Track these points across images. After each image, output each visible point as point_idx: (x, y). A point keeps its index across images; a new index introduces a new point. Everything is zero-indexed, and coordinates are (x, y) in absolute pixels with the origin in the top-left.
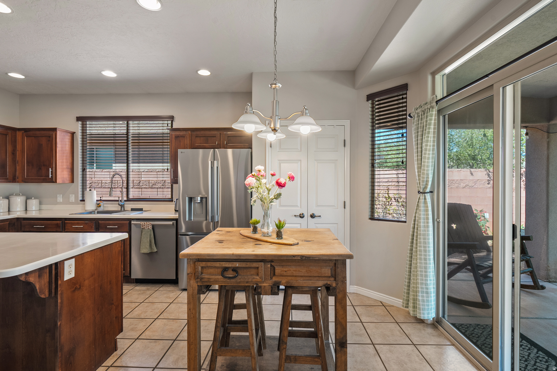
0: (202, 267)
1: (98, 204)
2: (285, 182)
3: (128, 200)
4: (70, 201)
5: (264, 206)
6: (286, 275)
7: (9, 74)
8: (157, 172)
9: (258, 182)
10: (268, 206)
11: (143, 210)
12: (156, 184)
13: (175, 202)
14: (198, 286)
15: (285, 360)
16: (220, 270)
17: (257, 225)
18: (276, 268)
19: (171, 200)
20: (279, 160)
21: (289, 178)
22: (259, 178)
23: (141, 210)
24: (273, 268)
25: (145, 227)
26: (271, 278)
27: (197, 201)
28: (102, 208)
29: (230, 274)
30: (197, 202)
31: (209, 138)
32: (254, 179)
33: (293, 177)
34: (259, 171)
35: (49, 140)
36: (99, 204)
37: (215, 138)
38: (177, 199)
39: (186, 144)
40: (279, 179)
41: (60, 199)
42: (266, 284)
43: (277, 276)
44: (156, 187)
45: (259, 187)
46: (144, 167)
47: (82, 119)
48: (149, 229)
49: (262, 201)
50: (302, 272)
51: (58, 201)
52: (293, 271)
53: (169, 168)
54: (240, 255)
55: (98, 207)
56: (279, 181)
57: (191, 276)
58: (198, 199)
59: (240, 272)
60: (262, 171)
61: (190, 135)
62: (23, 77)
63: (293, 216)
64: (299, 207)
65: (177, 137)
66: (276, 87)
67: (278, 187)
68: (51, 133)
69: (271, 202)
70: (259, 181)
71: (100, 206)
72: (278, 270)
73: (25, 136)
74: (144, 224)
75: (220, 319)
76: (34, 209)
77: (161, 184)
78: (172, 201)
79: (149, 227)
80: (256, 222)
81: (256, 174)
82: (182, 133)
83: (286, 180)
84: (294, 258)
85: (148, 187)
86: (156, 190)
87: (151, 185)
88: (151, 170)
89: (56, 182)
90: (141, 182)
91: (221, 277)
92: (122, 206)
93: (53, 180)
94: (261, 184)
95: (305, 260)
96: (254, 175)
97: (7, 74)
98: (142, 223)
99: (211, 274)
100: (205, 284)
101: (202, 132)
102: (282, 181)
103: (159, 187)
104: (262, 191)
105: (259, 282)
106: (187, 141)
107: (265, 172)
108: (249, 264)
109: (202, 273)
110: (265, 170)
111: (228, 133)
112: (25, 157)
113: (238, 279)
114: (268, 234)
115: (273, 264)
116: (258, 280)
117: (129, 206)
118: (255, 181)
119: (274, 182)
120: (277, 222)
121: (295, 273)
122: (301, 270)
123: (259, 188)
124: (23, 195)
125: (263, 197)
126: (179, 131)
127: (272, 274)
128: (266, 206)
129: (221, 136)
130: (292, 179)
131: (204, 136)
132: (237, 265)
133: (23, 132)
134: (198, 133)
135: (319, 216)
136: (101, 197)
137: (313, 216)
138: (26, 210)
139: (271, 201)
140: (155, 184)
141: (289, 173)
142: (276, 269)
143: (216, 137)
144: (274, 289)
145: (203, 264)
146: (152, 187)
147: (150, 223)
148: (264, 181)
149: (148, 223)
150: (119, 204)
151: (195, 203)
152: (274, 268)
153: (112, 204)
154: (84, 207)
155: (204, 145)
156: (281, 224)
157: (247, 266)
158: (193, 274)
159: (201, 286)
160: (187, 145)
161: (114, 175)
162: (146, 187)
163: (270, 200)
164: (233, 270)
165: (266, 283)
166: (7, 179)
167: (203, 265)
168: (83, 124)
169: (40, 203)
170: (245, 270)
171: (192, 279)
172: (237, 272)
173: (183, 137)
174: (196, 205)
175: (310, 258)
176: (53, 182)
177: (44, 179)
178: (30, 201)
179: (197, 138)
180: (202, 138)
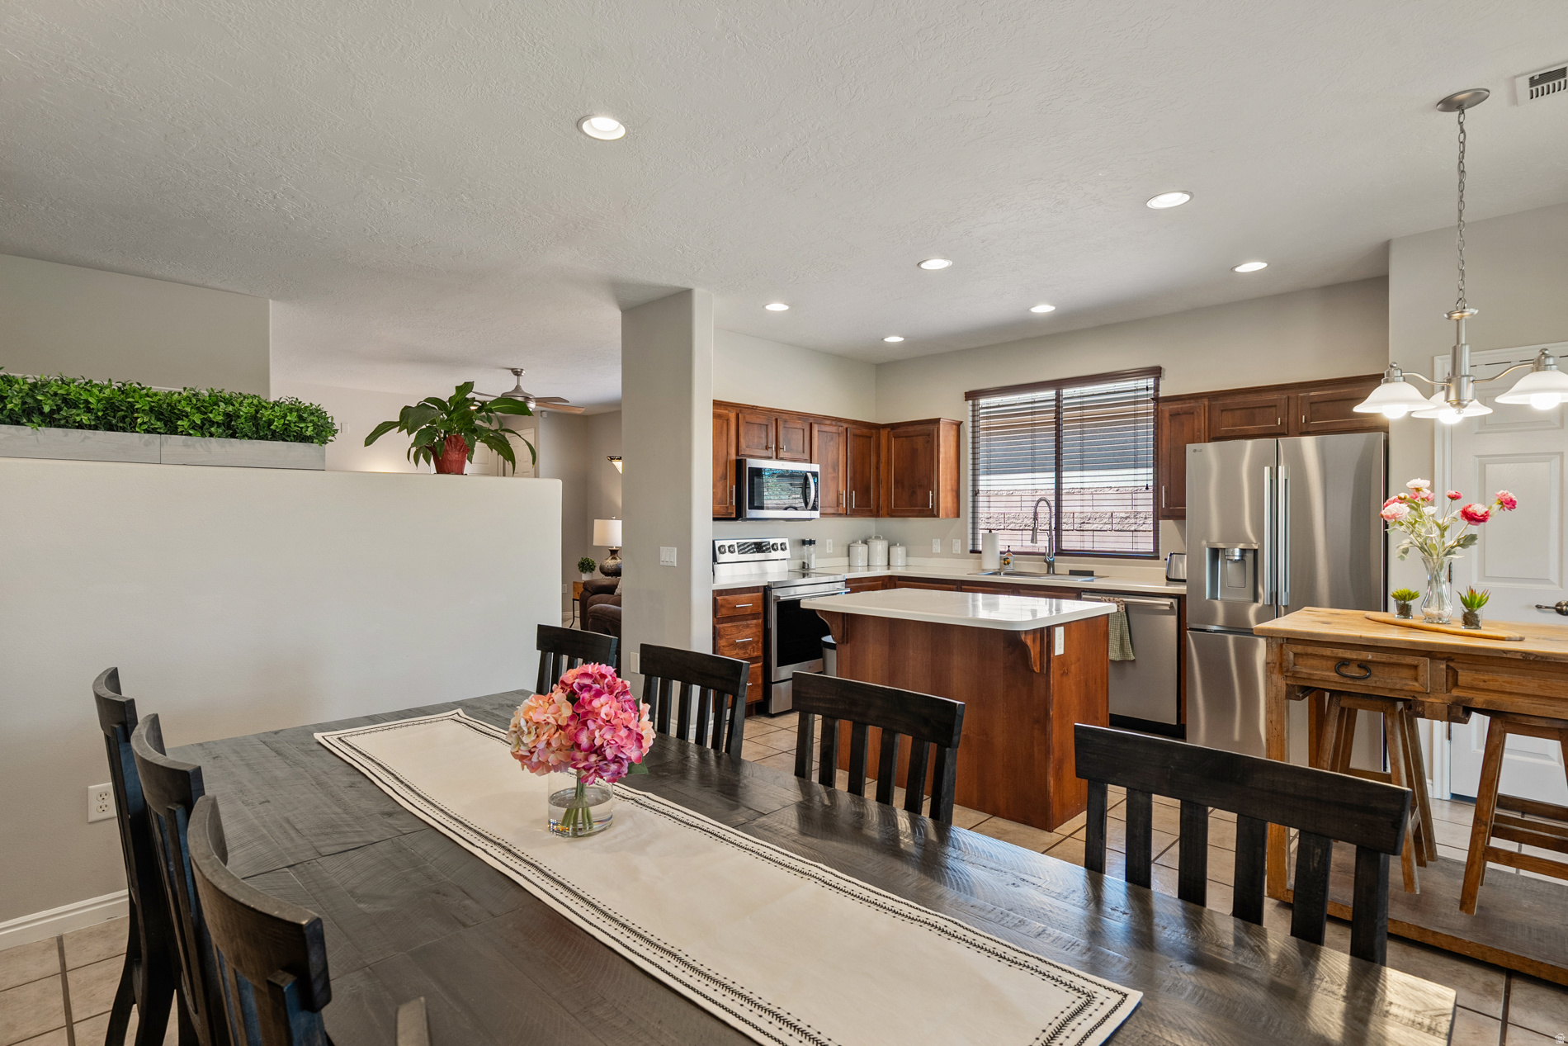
0: (1295, 654)
1: (1005, 560)
2: (1486, 512)
3: (1060, 552)
4: (954, 552)
5: (1431, 560)
6: (1485, 687)
7: (886, 340)
9: (1414, 512)
10: (1440, 561)
11: (1095, 573)
13: (1166, 559)
14: (1287, 684)
15: (1483, 854)
16: (1331, 664)
17: (1411, 603)
18: (1460, 672)
19: (1154, 556)
20: (1478, 456)
21: (1501, 503)
22: (1416, 504)
23: (1090, 574)
24: (1453, 675)
26: (1448, 691)
27: (1231, 558)
29: (1354, 671)
30: (1231, 560)
31: (1257, 411)
32: (1404, 506)
33: (1511, 500)
34: (1418, 490)
35: (928, 442)
36: (1007, 559)
37: (1273, 410)
38: (1171, 555)
39: (1196, 430)
40: (1470, 506)
41: (937, 547)
42: (1438, 700)
43: (1463, 687)
45: (1416, 522)
47: (972, 395)
49: (1422, 549)
50: (1527, 686)
51: (933, 551)
52: (1504, 682)
53: (1151, 483)
54: (1376, 640)
55: (1005, 564)
56: (1470, 509)
57: (1273, 668)
58: (1233, 552)
59: (1373, 669)
60: (1425, 490)
61: (1207, 408)
62: (902, 339)
64: (1552, 583)
65: (1174, 415)
66: (1462, 317)
67: (1466, 522)
68: (930, 427)
69: (1449, 553)
70: (1416, 510)
71: (1008, 563)
72: (1465, 677)
73: (892, 436)
75: (1327, 756)
76: (899, 564)
78: (1157, 558)
80: (1409, 594)
81: (1408, 497)
82: (1187, 405)
83: (1490, 508)
84: (1505, 655)
89: (938, 516)
91: (1336, 674)
92: (1050, 565)
93: (933, 513)
94: (1421, 517)
95: (1533, 660)
96: (1405, 498)
99: (1312, 667)
100: (1301, 684)
101: (1239, 399)
102: (1479, 509)
104: (1423, 530)
105: (1419, 692)
106: (1201, 423)
107: (1433, 491)
108: (1395, 658)
109: (1295, 665)
110: (1432, 488)
111: (1312, 394)
112: (892, 473)
113: (1371, 682)
114: (1440, 619)
115: (1452, 664)
116: (1417, 690)
117: (1063, 565)
118: (1408, 509)
119: (1456, 512)
120: (1465, 594)
121: (1508, 688)
122: (1525, 683)
123: (1417, 525)
124: (884, 539)
125: (1428, 542)
126: (1179, 402)
127: (1450, 683)
128: (1435, 561)
129: (1291, 404)
130: (1509, 506)
131: (1243, 407)
132: (1370, 656)
133: (890, 429)
134: (1229, 401)
136: (1009, 547)
138: (889, 564)
139: (1449, 551)
141: (1502, 491)
142: (1459, 674)
143: (1275, 406)
144: (1454, 710)
145: (1299, 649)
147: (1121, 599)
148: (1428, 510)
149: (1116, 598)
150: (1045, 561)
151: (1225, 560)
152: (1456, 674)
153: (1028, 560)
154: (980, 564)
155: (1244, 429)
156: (1475, 598)
157: (1392, 661)
158: (1278, 664)
159: (1293, 686)
160: (1199, 431)
161: (1038, 502)
163: (1447, 550)
164: (1359, 666)
165: (1436, 698)
166: (872, 511)
167: (1298, 651)
168: (974, 405)
169: (907, 555)
170: (1387, 669)
171: (1275, 672)
172: (1368, 670)
173: (1190, 413)
174: (1229, 565)
175: (1547, 658)
176: (934, 516)
177: (920, 511)
178: (893, 549)
179: (1224, 413)
180: (1238, 413)
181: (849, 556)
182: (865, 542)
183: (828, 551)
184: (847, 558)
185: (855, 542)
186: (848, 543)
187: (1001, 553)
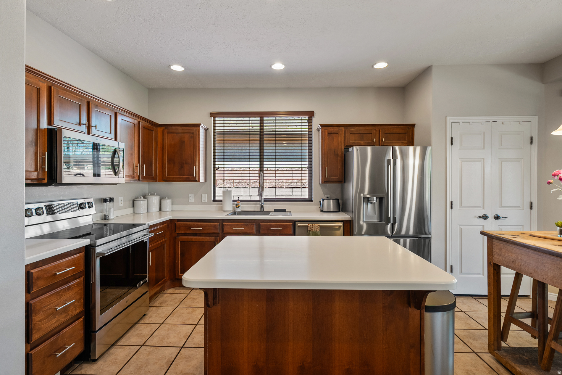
4: (203, 201)
7: (172, 67)
8: (241, 171)
11: (286, 210)
12: (241, 183)
13: (320, 202)
23: (284, 210)
25: (313, 229)
28: (240, 208)
31: (364, 135)
36: (238, 204)
37: (371, 135)
38: (323, 200)
41: (192, 199)
44: (240, 187)
46: (229, 165)
48: (317, 231)
51: (190, 201)
55: (237, 207)
61: (343, 132)
62: (183, 69)
63: (475, 217)
64: (481, 208)
65: (330, 134)
68: (193, 128)
73: (166, 132)
74: (312, 226)
76: (168, 210)
77: (246, 184)
79: (317, 229)
82: (335, 130)
85: (233, 187)
86: (240, 189)
87: (235, 184)
88: (236, 168)
89: (197, 181)
90: (225, 181)
92: (262, 206)
93: (194, 180)
97: (169, 66)
98: (310, 225)
101: (357, 129)
103: (244, 186)
106: (341, 138)
112: (166, 155)
124: (157, 195)
126: (331, 128)
129: (379, 133)
131: (359, 132)
133: (164, 128)
134: (353, 129)
135: (505, 218)
136: (238, 197)
137: (497, 218)
140: (239, 183)
146: (237, 187)
147: (319, 224)
149: (316, 224)
151: (368, 203)
154: (221, 209)
155: (359, 143)
160: (341, 142)
162: (230, 186)
166: (153, 178)
168: (214, 120)
169: (172, 204)
173: (337, 133)
174: (369, 205)
178: (163, 202)
179: (351, 135)
180: (357, 135)
181: (133, 206)
182: (145, 197)
183: (120, 205)
184: (132, 209)
185: (137, 198)
186: (133, 198)
187: (234, 201)
